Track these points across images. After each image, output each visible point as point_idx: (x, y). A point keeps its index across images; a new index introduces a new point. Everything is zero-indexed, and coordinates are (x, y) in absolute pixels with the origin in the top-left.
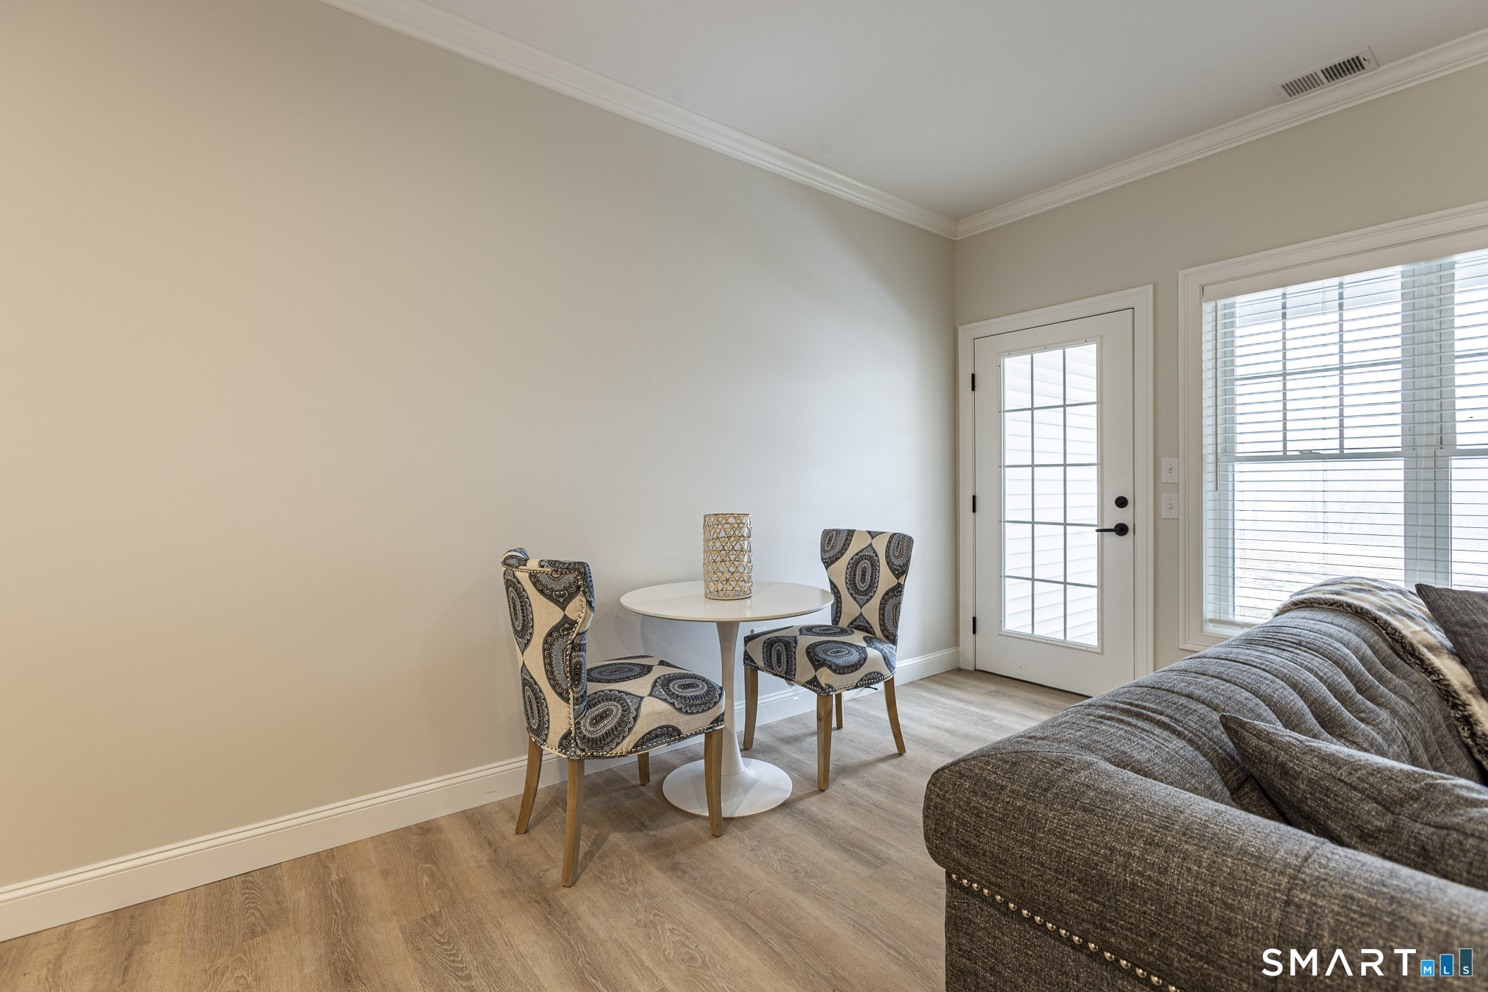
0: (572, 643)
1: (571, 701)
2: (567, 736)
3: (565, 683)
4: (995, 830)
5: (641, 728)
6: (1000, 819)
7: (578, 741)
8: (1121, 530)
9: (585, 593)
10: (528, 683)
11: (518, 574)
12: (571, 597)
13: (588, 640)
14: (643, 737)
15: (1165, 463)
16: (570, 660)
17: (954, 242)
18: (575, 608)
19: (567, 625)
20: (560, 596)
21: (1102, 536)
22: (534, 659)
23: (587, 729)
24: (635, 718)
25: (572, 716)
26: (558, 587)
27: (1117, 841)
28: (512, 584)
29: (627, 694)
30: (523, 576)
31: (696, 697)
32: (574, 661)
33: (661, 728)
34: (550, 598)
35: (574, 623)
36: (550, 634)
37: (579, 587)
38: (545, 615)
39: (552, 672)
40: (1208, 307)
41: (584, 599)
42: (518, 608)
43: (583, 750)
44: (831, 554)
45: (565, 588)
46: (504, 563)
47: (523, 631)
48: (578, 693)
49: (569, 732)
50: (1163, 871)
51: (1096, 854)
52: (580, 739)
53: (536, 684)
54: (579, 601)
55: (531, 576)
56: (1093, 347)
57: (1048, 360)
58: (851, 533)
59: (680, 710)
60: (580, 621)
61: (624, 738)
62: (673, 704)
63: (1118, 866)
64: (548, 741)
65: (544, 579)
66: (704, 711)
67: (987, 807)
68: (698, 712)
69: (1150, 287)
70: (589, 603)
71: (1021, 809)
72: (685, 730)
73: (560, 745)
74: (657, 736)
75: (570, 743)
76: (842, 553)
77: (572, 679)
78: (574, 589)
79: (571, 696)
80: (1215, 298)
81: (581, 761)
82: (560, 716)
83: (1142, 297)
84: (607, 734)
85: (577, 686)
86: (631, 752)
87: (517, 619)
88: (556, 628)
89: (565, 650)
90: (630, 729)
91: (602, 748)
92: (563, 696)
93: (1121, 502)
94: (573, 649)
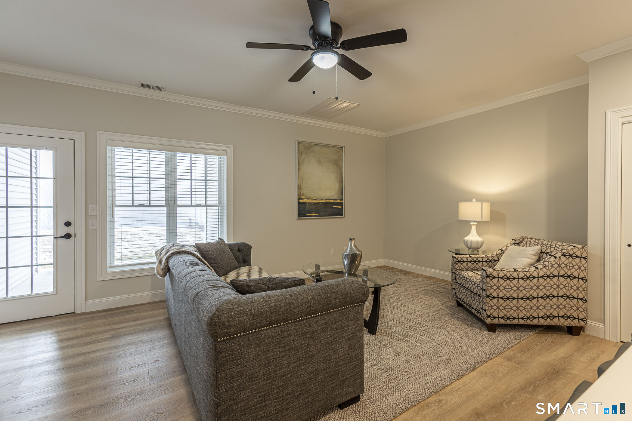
4: (237, 318)
6: (237, 315)
8: (68, 236)
15: (90, 207)
21: (57, 240)
27: (260, 305)
40: (109, 148)
50: (270, 305)
51: (258, 309)
56: (51, 152)
63: (263, 309)
67: (233, 314)
69: (83, 133)
71: (240, 310)
80: (112, 146)
83: (79, 136)
93: (68, 224)
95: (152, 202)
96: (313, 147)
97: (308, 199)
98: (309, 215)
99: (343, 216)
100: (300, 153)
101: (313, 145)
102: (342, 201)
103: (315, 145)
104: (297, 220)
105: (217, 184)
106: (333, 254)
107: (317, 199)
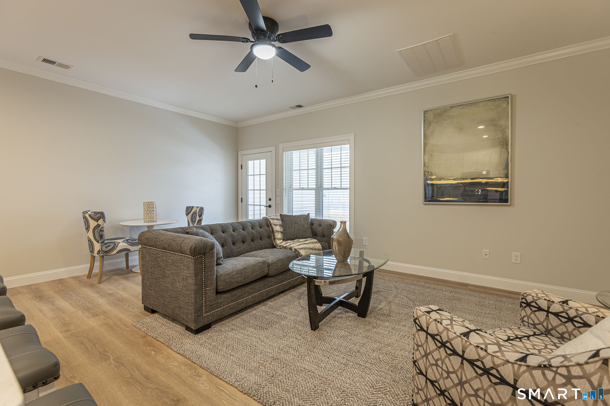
0: (100, 230)
1: (100, 243)
2: (99, 251)
3: (98, 239)
5: (118, 249)
7: (102, 252)
8: (270, 206)
9: (103, 218)
10: (90, 240)
11: (86, 215)
12: (99, 219)
13: (104, 229)
14: (119, 251)
15: (277, 190)
16: (99, 234)
17: (238, 128)
18: (101, 222)
19: (99, 225)
20: (96, 219)
22: (90, 234)
23: (104, 249)
24: (117, 246)
25: (100, 246)
26: (96, 217)
28: (85, 217)
29: (116, 242)
30: (87, 215)
31: (135, 243)
32: (100, 234)
33: (124, 249)
34: (94, 220)
35: (100, 225)
36: (94, 228)
37: (101, 217)
38: (93, 224)
39: (95, 237)
40: (284, 153)
41: (102, 220)
42: (86, 223)
43: (103, 254)
44: (188, 213)
45: (98, 217)
46: (83, 213)
47: (88, 228)
48: (102, 241)
49: (100, 250)
52: (102, 251)
53: (91, 240)
54: (101, 220)
55: (89, 215)
56: (265, 160)
57: (257, 162)
58: (193, 207)
59: (130, 245)
60: (101, 225)
61: (114, 251)
62: (128, 244)
64: (94, 253)
65: (92, 216)
66: (137, 246)
68: (135, 246)
69: (274, 147)
70: (104, 221)
72: (131, 250)
73: (97, 253)
74: (123, 251)
75: (100, 252)
76: (190, 212)
77: (100, 238)
78: (100, 218)
79: (100, 242)
80: (286, 151)
81: (103, 256)
82: (97, 246)
83: (273, 149)
84: (109, 250)
85: (101, 239)
86: (116, 254)
87: (86, 225)
88: (96, 227)
89: (98, 231)
90: (115, 249)
91: (108, 253)
92: (98, 242)
93: (270, 199)
94: (100, 231)
95: (309, 186)
96: (448, 111)
97: (440, 179)
98: (441, 199)
99: (508, 203)
100: (427, 123)
101: (448, 108)
102: (506, 181)
103: (452, 107)
104: (424, 205)
105: (348, 170)
106: (487, 257)
107: (455, 179)
